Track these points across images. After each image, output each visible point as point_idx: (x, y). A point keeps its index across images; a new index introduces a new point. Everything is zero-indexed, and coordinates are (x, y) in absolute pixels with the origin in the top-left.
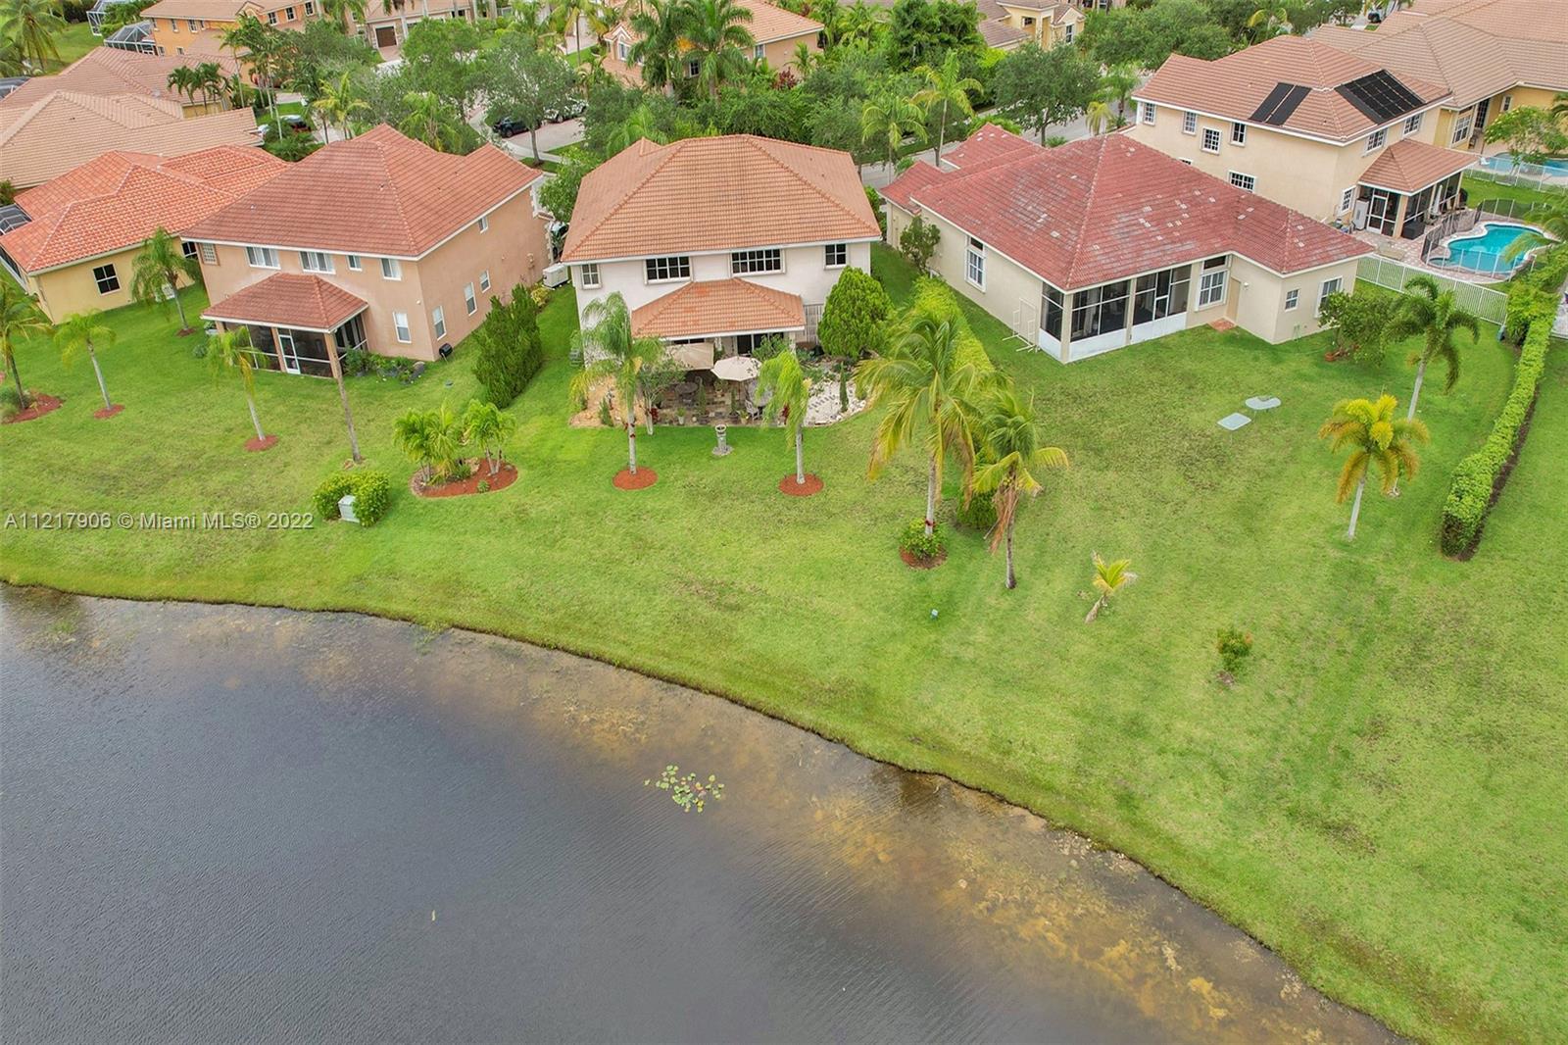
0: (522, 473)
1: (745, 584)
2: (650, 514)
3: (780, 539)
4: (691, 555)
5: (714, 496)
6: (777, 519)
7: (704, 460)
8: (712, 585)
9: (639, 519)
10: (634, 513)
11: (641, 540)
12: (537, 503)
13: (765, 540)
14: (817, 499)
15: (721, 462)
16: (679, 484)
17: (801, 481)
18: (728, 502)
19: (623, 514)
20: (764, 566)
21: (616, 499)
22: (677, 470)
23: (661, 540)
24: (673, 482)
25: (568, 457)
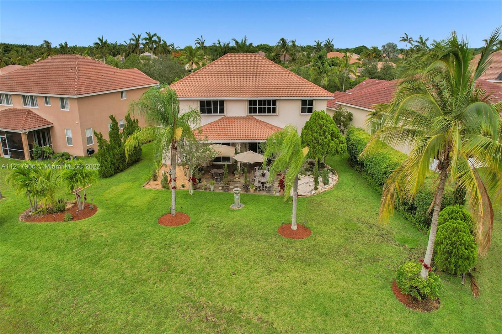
0: (100, 211)
1: (252, 314)
2: (179, 244)
3: (282, 272)
4: (205, 281)
5: (229, 234)
6: (278, 254)
7: (224, 211)
8: (221, 312)
9: (169, 247)
10: (167, 243)
11: (166, 264)
12: (99, 231)
13: (269, 272)
14: (307, 242)
15: (236, 213)
16: (205, 225)
17: (294, 227)
18: (240, 240)
19: (158, 243)
20: (270, 296)
21: (156, 232)
22: (205, 216)
23: (183, 266)
24: (201, 223)
25: (134, 204)
